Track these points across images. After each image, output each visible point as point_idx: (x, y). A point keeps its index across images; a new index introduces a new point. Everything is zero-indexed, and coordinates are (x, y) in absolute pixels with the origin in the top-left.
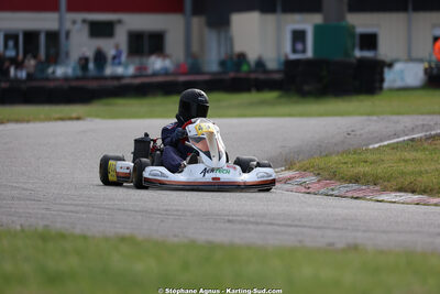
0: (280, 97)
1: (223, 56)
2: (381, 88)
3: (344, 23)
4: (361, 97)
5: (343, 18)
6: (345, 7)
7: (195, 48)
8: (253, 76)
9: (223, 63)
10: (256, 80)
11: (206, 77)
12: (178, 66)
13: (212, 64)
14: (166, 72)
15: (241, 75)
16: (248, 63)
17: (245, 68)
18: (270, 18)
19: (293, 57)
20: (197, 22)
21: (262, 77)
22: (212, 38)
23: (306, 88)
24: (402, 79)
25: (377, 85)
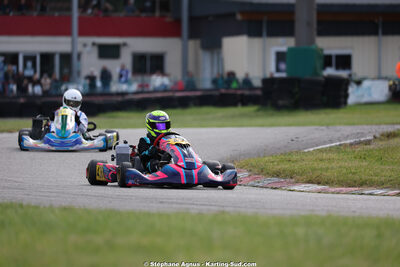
0: (258, 110)
1: (215, 75)
2: (345, 103)
3: (313, 47)
4: (328, 111)
5: (312, 42)
6: (315, 33)
7: (191, 67)
8: (239, 92)
9: (215, 81)
10: (242, 95)
11: (198, 93)
12: (176, 83)
13: (205, 82)
14: (165, 89)
15: (231, 92)
16: (237, 81)
17: (234, 85)
18: (257, 42)
19: (277, 75)
20: (193, 45)
21: (247, 92)
22: (205, 59)
23: (281, 102)
24: (370, 95)
25: (342, 100)
